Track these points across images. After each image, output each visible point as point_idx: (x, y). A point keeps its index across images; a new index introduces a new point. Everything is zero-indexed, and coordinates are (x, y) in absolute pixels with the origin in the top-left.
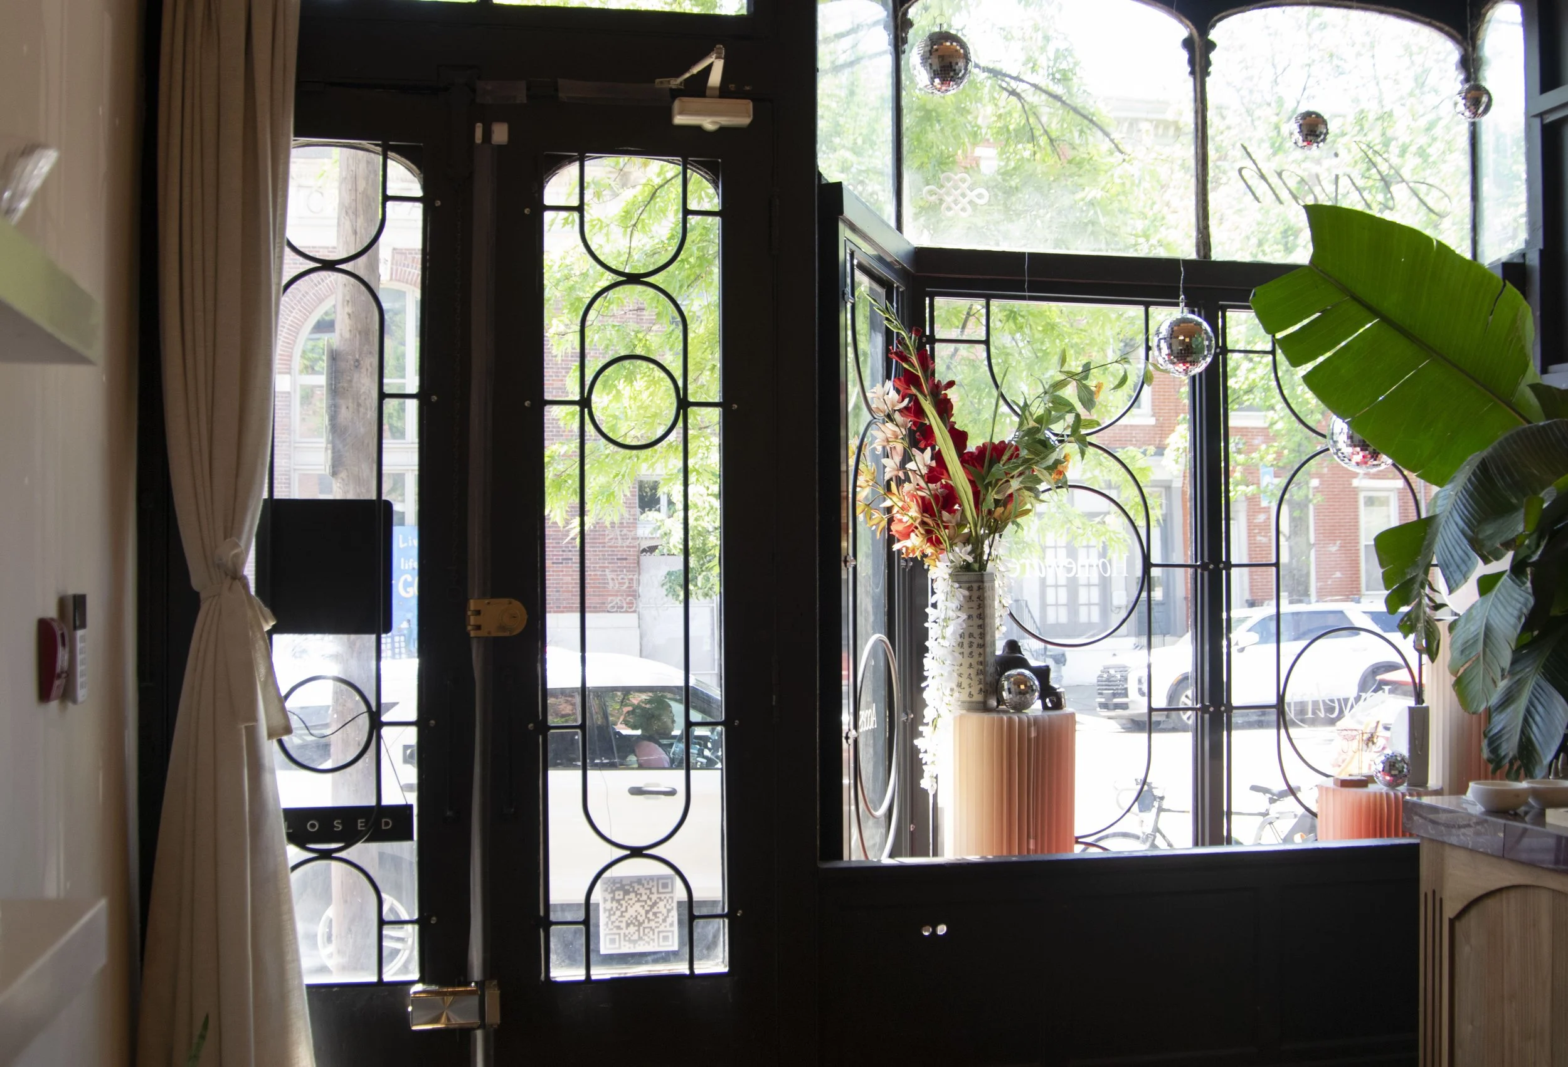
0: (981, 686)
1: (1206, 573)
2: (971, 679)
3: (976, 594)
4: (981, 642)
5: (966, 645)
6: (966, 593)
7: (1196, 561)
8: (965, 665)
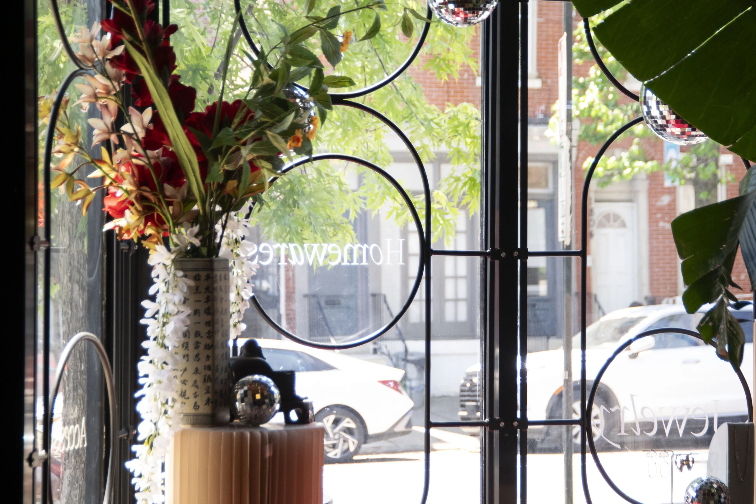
0: (209, 395)
1: (497, 263)
2: (197, 387)
3: (203, 284)
4: (209, 342)
5: (191, 346)
6: (191, 283)
7: (486, 249)
8: (191, 370)
